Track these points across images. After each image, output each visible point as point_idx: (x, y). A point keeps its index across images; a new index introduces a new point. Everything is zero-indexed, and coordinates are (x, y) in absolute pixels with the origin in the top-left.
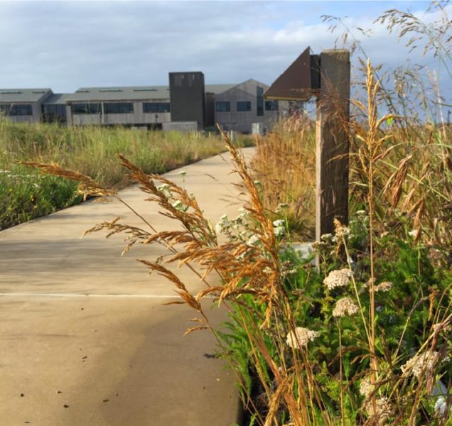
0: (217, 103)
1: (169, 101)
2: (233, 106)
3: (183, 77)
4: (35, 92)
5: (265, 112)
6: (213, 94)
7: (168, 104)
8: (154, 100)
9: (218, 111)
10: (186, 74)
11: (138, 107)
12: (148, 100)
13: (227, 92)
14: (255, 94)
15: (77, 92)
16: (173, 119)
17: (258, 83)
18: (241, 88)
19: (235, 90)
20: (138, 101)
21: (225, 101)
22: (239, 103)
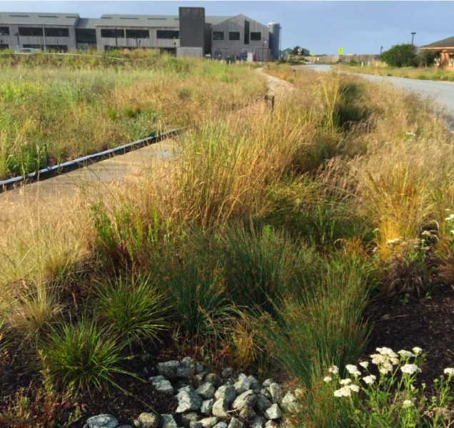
0: (215, 33)
1: (177, 29)
2: (226, 36)
3: (189, 11)
4: (69, 17)
5: (250, 41)
6: (210, 24)
7: (177, 32)
8: (165, 27)
9: (214, 39)
10: (192, 9)
11: (153, 34)
12: (161, 27)
13: (222, 24)
14: (243, 26)
15: (102, 18)
16: (182, 45)
17: (246, 18)
18: (233, 21)
19: (228, 22)
20: (153, 28)
21: (220, 31)
22: (231, 33)
